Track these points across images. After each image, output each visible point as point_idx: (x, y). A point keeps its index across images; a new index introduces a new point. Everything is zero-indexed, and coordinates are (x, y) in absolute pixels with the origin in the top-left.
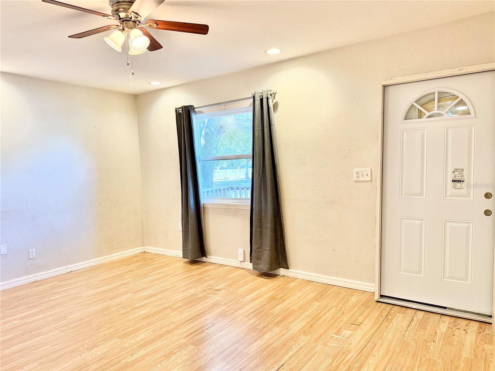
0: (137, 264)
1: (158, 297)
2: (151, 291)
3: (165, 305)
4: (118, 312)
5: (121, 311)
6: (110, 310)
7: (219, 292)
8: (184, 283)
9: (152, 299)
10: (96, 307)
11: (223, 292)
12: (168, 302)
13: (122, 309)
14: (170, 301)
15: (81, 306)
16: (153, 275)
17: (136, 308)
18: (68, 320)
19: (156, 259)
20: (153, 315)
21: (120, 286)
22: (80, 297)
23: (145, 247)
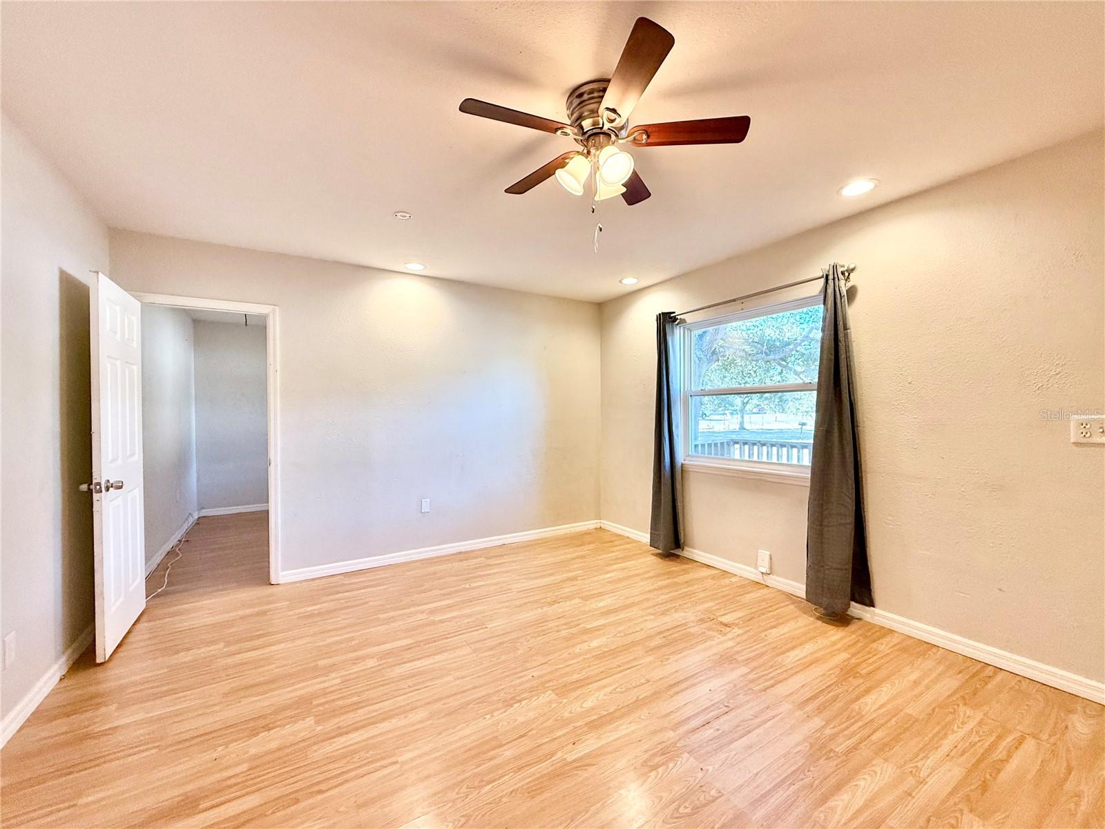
0: (591, 546)
1: (622, 615)
2: (609, 601)
3: (633, 635)
4: (558, 633)
5: (563, 632)
6: (547, 625)
7: (728, 629)
8: (664, 597)
9: (612, 618)
10: (527, 615)
11: (737, 631)
12: (638, 630)
13: (564, 627)
14: (642, 630)
15: (506, 607)
16: (613, 571)
17: (585, 632)
18: (485, 630)
19: (616, 543)
20: (613, 653)
21: (564, 581)
22: (508, 590)
23: (602, 521)
